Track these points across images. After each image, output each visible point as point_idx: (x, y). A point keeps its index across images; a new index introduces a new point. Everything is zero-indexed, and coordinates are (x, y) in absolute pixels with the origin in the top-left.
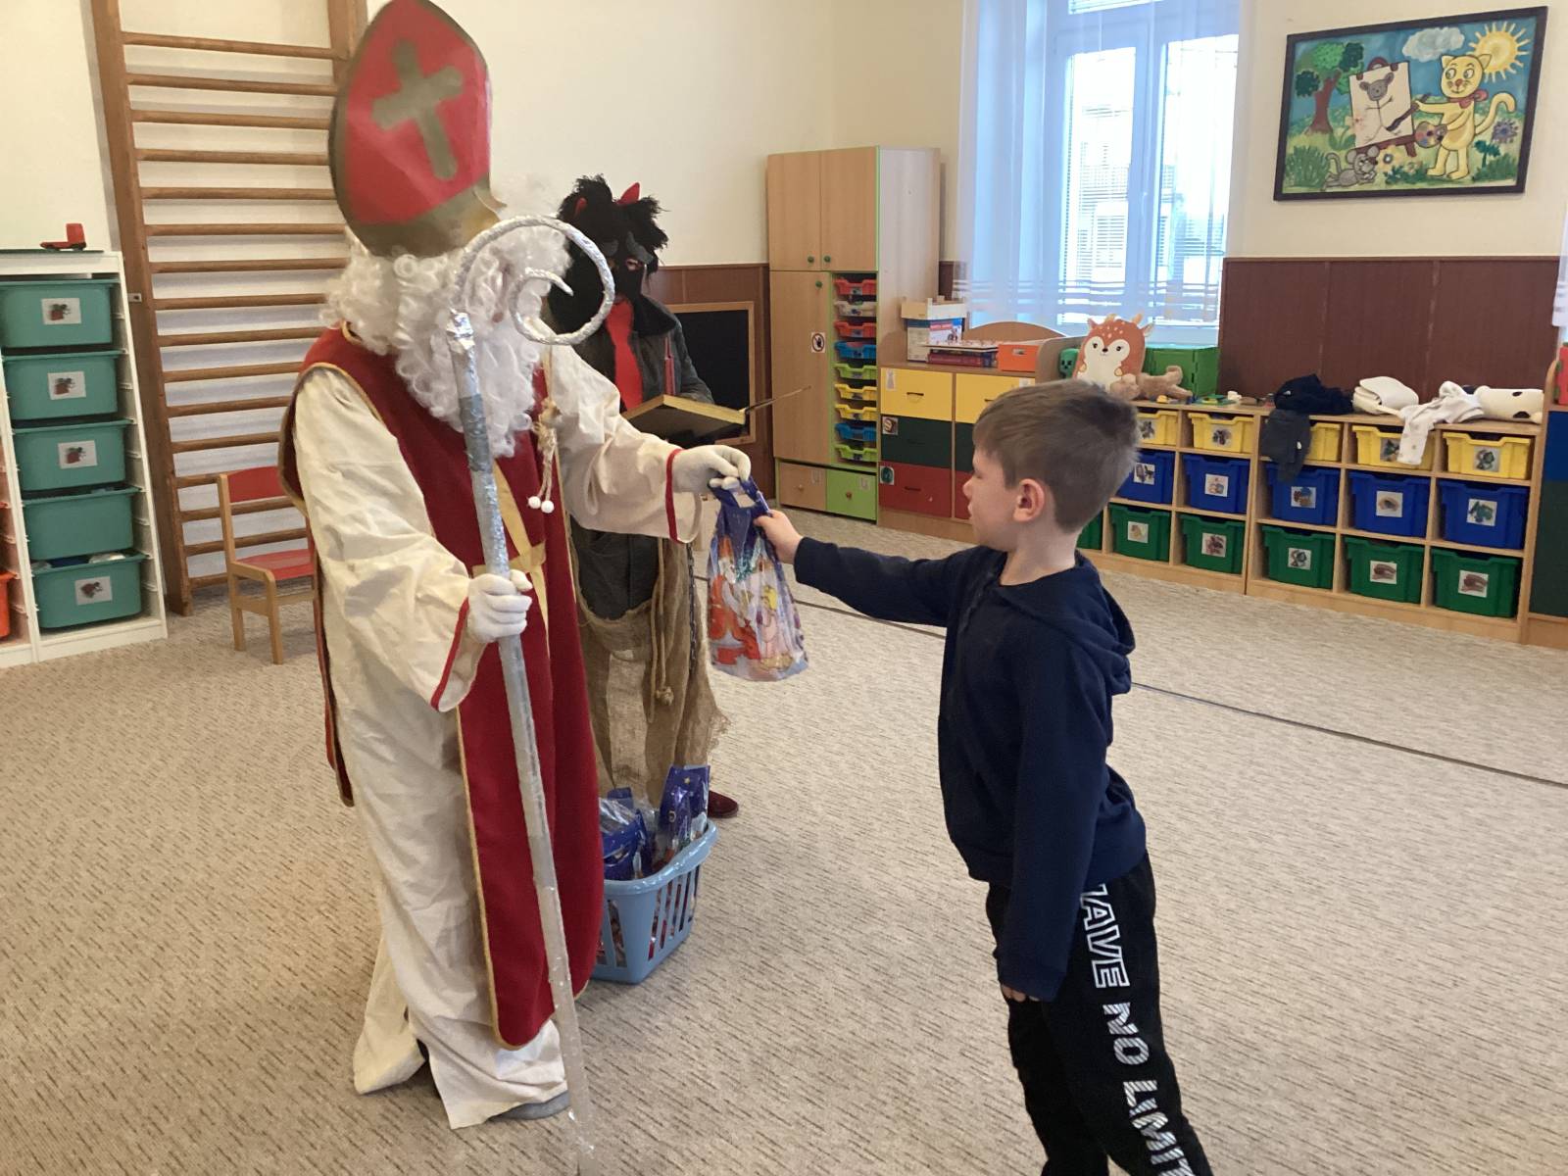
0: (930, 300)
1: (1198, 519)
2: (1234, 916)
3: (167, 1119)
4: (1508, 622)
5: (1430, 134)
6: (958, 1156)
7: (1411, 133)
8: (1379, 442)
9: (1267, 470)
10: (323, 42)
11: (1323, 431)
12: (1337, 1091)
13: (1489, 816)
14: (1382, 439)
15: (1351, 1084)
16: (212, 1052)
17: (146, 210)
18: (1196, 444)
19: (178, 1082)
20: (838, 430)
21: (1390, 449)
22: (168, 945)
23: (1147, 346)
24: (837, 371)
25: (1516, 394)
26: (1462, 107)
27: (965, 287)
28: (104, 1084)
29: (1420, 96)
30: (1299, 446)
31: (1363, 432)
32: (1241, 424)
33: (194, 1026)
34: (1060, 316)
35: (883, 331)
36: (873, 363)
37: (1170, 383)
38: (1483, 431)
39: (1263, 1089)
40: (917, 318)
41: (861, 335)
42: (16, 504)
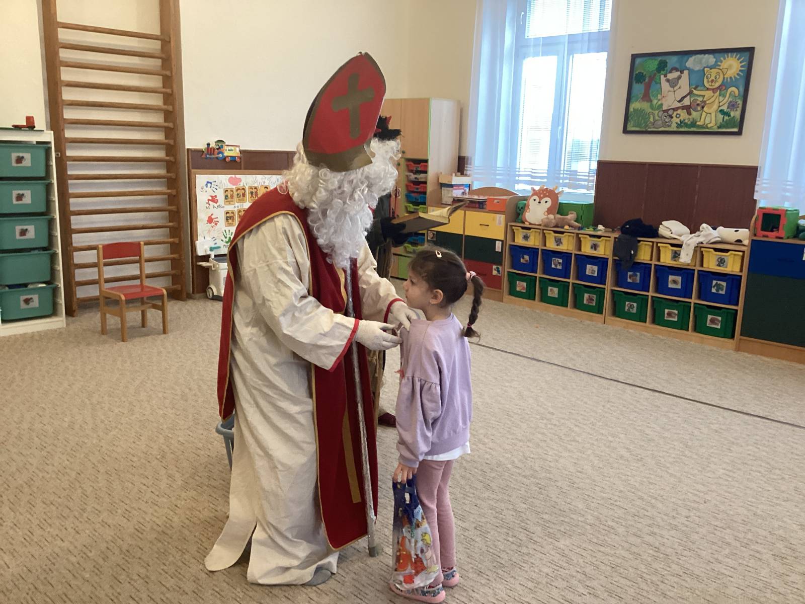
0: (454, 174)
1: (582, 287)
2: (601, 470)
3: (91, 552)
4: (731, 341)
5: (698, 105)
6: (475, 573)
7: (689, 104)
8: (670, 252)
9: (616, 264)
10: (156, 31)
11: (644, 246)
12: (651, 547)
13: (720, 429)
14: (672, 250)
15: (657, 544)
16: (110, 522)
17: (65, 111)
18: (582, 250)
19: (94, 535)
21: (676, 255)
22: (82, 473)
23: (559, 201)
24: (406, 207)
25: (736, 231)
26: (713, 92)
27: (469, 169)
28: (57, 535)
29: (693, 87)
30: (632, 252)
31: (663, 247)
32: (604, 241)
33: (99, 509)
34: (516, 185)
35: (430, 188)
36: (424, 203)
37: (571, 220)
38: (720, 248)
39: (617, 546)
40: (447, 183)
41: (419, 190)
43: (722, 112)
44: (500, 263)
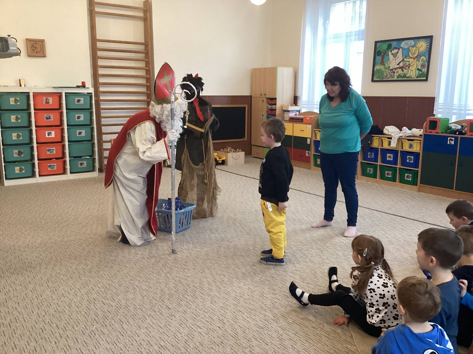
0: (289, 105)
3: (83, 244)
4: (416, 187)
5: (407, 66)
7: (402, 66)
10: (143, 41)
11: (375, 139)
13: (376, 220)
14: (388, 141)
17: (100, 79)
19: (86, 240)
21: (390, 143)
22: (88, 223)
25: (420, 130)
26: (414, 59)
27: (299, 102)
28: (72, 240)
29: (404, 57)
30: (369, 142)
31: (384, 139)
33: (90, 234)
35: (278, 112)
38: (410, 139)
40: (286, 110)
41: (273, 114)
42: (67, 143)
43: (418, 69)
44: (309, 149)
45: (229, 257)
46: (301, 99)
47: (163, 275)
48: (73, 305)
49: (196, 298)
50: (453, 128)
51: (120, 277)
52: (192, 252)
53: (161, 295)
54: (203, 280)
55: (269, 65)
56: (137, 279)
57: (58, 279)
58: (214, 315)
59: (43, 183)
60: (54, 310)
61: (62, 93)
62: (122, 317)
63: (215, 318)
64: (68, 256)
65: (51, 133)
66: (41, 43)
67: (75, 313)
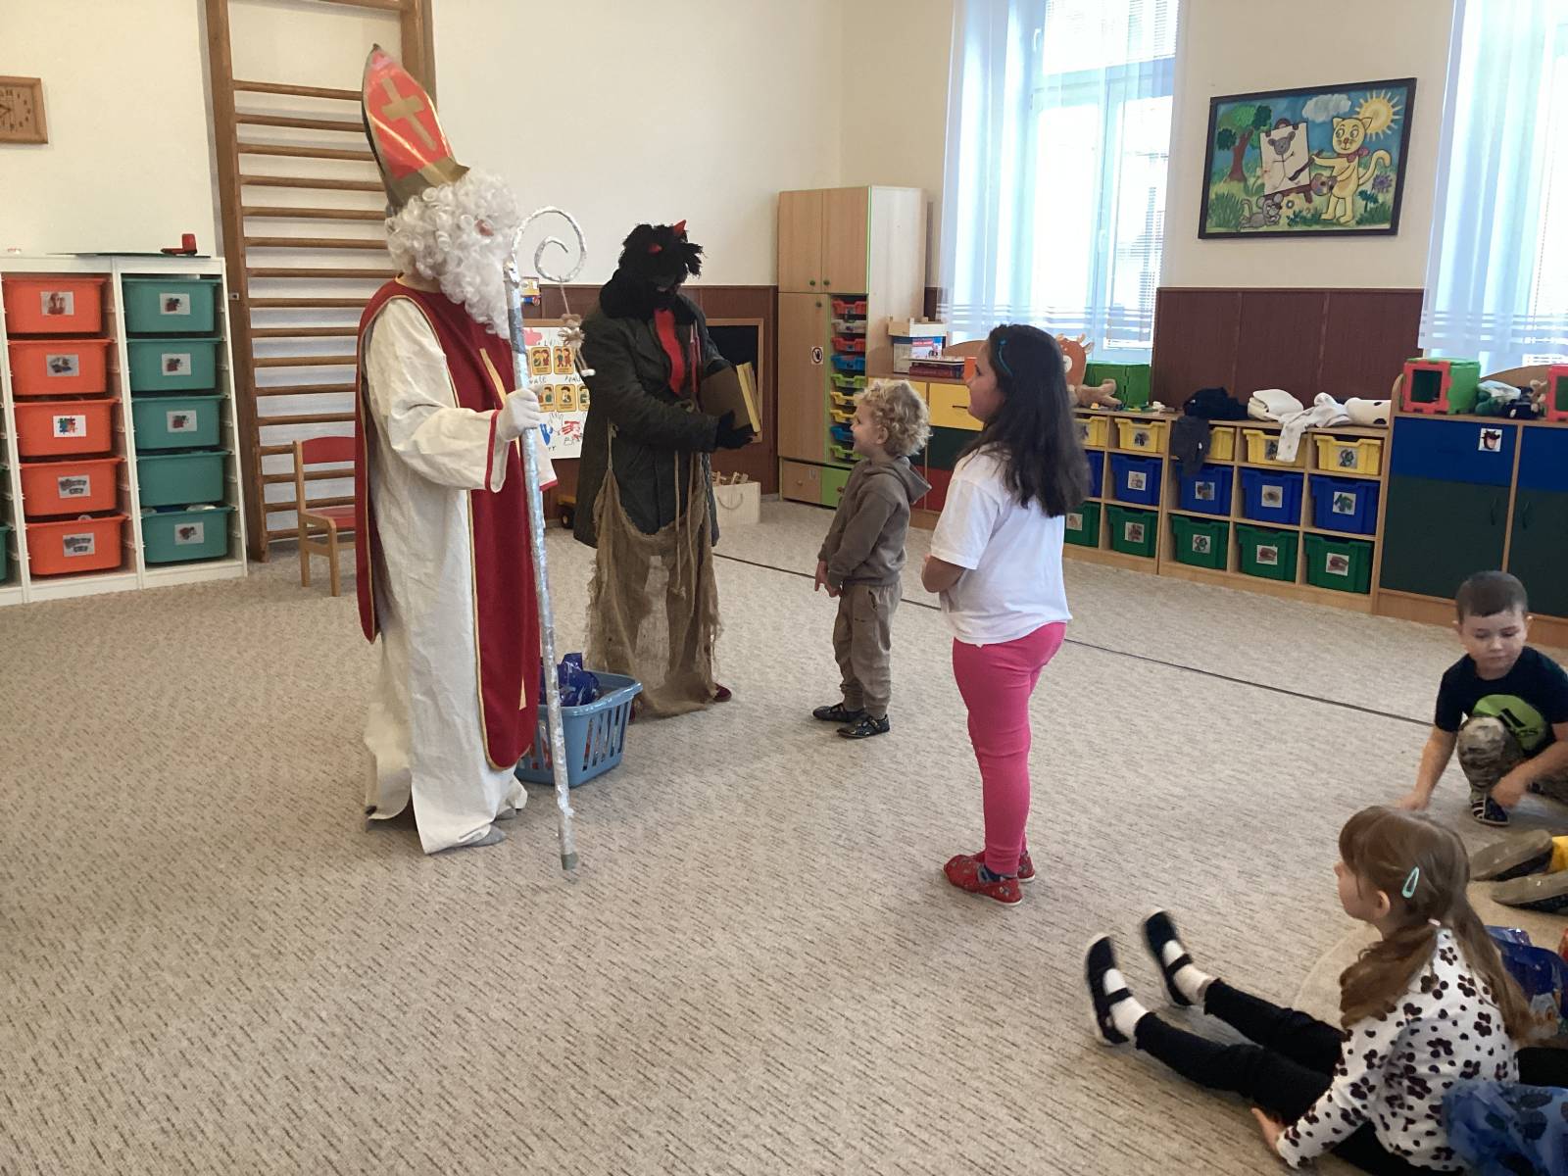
0: (912, 320)
1: (1122, 510)
3: (232, 842)
4: (1364, 597)
5: (1323, 184)
7: (1308, 182)
8: (1264, 443)
9: (1177, 467)
11: (1220, 434)
13: (1267, 720)
14: (1267, 441)
16: (266, 811)
17: (245, 224)
18: (1122, 446)
19: (241, 825)
20: (833, 432)
21: (1272, 449)
22: (238, 757)
23: (1088, 361)
24: (833, 380)
25: (1376, 404)
26: (1349, 161)
27: (944, 310)
28: (190, 825)
29: (1315, 152)
30: (1200, 446)
31: (1251, 435)
32: (1156, 428)
33: (254, 798)
35: (871, 344)
36: (862, 373)
37: (1103, 394)
38: (1346, 434)
40: (901, 335)
41: (853, 350)
42: (131, 458)
43: (1364, 195)
45: (790, 877)
46: (949, 298)
47: (560, 958)
48: (230, 1101)
49: (706, 1053)
50: (1493, 395)
51: (394, 973)
52: (651, 862)
53: (568, 1045)
54: (714, 973)
55: (835, 180)
56: (464, 979)
57: (156, 989)
58: (789, 1122)
59: (45, 602)
60: (155, 1126)
61: (109, 275)
62: (434, 1144)
63: (795, 1133)
64: (179, 892)
65: (71, 421)
66: (27, 91)
67: (245, 1134)
